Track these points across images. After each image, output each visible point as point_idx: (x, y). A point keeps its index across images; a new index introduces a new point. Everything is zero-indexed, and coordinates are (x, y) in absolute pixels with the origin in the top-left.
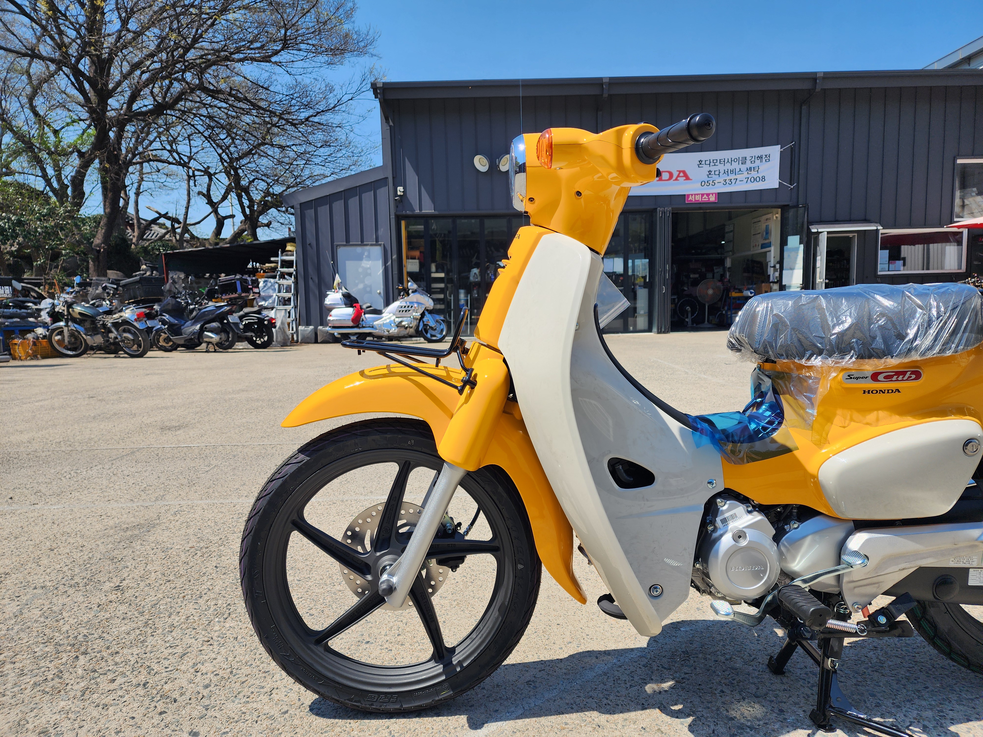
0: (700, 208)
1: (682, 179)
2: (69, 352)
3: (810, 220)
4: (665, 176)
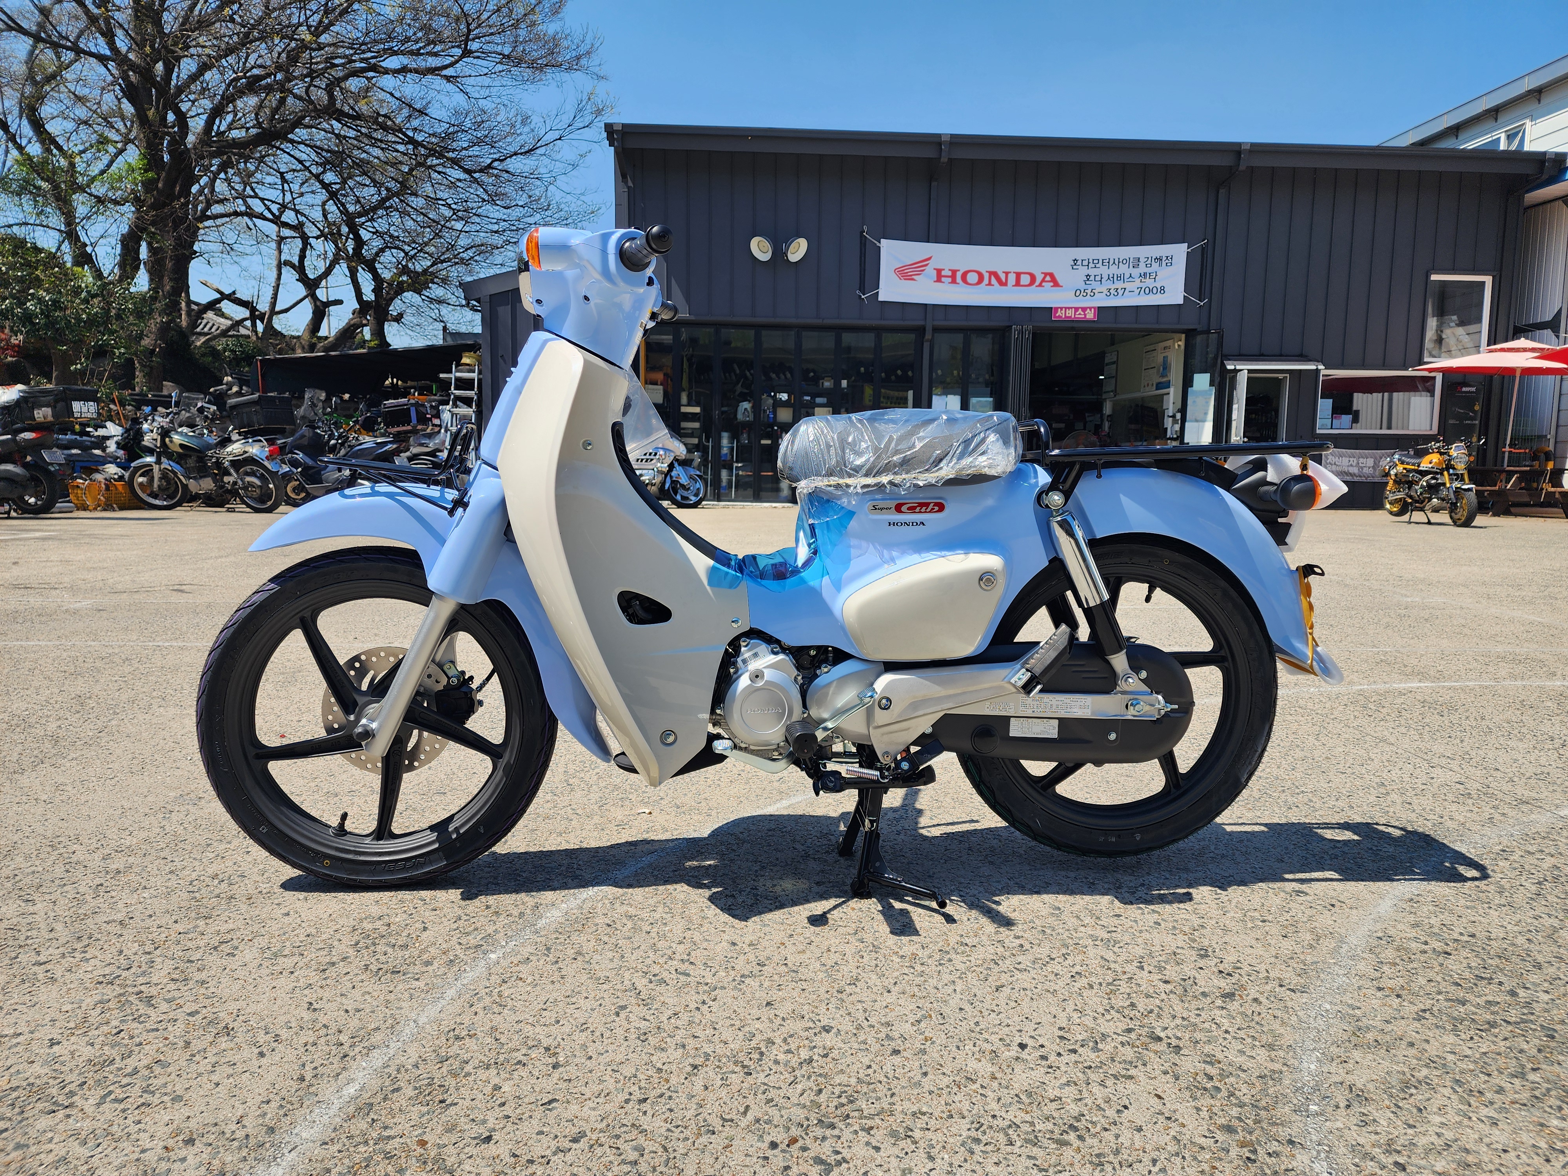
0: (1073, 329)
1: (1048, 285)
2: (157, 502)
3: (1226, 351)
4: (1025, 279)
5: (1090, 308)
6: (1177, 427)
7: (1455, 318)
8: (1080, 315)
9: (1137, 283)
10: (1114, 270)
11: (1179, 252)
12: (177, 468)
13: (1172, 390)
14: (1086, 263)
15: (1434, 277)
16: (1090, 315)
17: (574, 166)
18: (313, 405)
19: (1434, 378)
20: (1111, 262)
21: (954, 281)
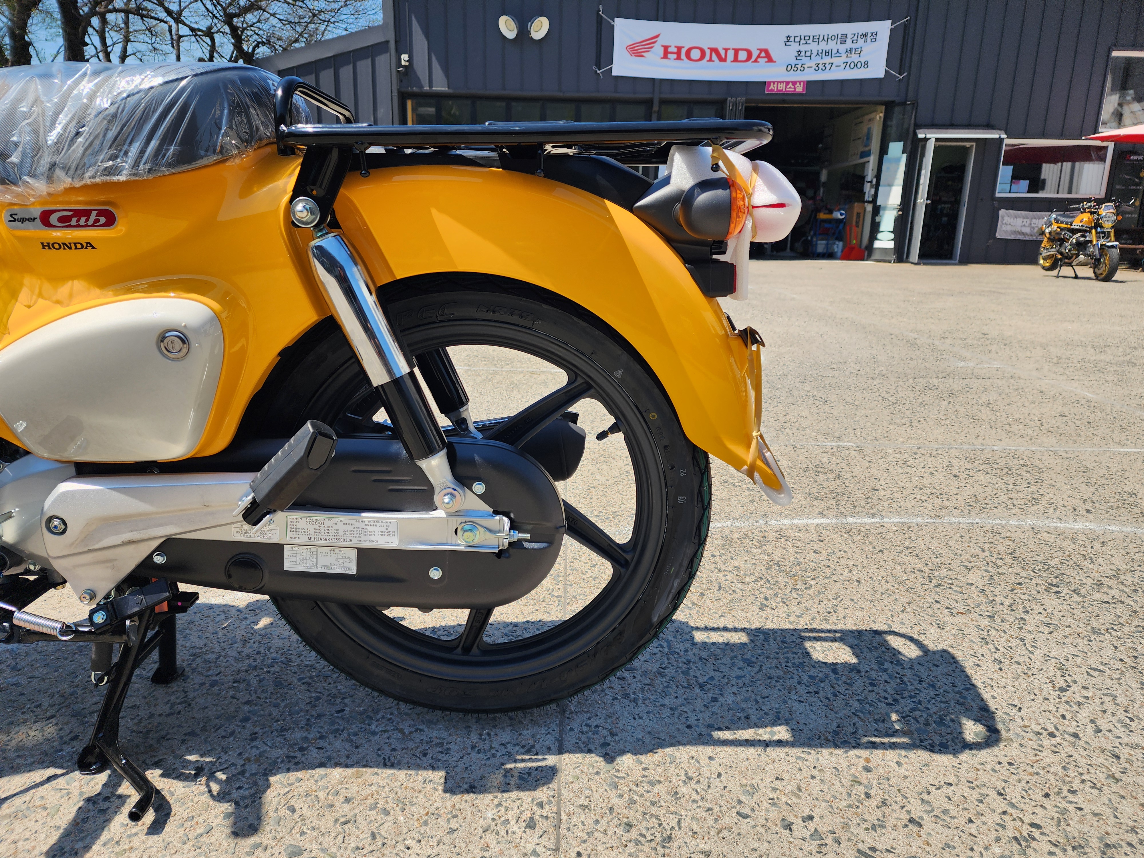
0: (784, 101)
1: (762, 61)
3: (919, 121)
5: (800, 82)
6: (873, 191)
8: (790, 88)
9: (844, 58)
11: (884, 28)
13: (871, 158)
14: (797, 39)
15: (1116, 53)
16: (799, 89)
19: (1106, 146)
20: (821, 38)
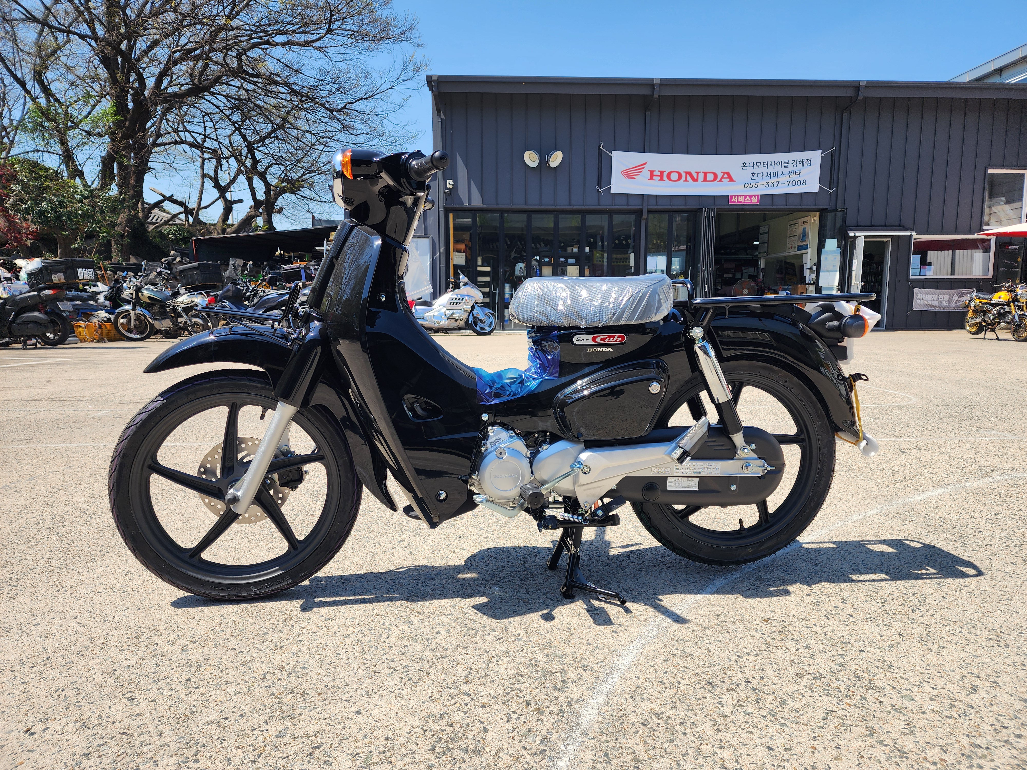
0: (742, 210)
1: (726, 181)
2: (133, 336)
3: (847, 224)
4: (710, 177)
5: (755, 196)
6: (814, 276)
7: (1003, 199)
8: (748, 200)
9: (787, 178)
10: (771, 169)
11: (816, 156)
12: (146, 313)
13: (809, 251)
14: (751, 165)
15: (990, 171)
16: (755, 201)
17: (401, 106)
18: (235, 269)
19: (990, 240)
20: (769, 164)
21: (662, 179)
